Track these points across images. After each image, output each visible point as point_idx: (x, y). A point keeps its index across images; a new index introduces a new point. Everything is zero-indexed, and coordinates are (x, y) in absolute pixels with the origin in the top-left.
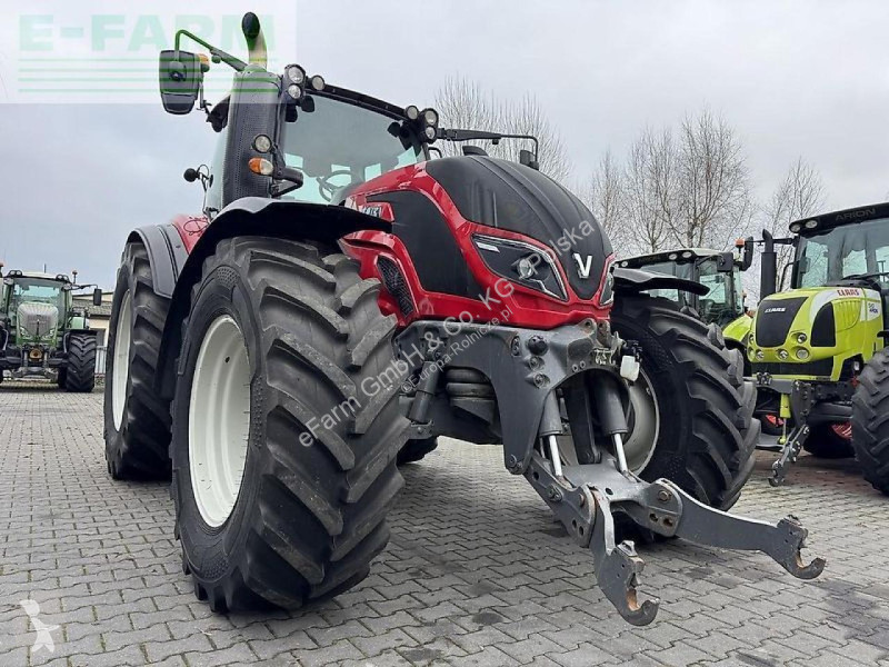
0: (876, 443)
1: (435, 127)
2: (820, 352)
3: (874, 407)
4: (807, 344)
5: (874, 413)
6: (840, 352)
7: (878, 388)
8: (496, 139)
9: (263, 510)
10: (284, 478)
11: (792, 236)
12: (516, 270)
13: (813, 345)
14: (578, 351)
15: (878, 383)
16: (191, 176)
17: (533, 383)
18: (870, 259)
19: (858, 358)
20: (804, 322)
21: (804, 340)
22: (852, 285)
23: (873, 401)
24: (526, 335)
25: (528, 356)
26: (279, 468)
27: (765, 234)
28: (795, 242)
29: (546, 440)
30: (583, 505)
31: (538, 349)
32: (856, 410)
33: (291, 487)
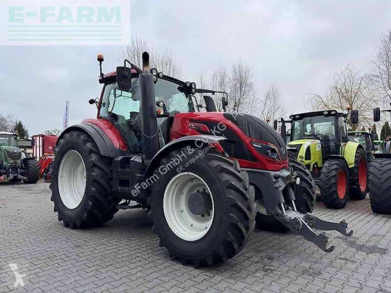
0: (328, 192)
1: (195, 88)
2: (307, 162)
3: (327, 180)
4: (304, 160)
5: (327, 182)
6: (312, 162)
7: (328, 174)
8: (213, 93)
9: (230, 233)
10: (238, 224)
11: (290, 120)
12: (268, 153)
13: (306, 160)
14: (288, 177)
15: (328, 173)
16: (92, 102)
17: (277, 188)
18: (312, 127)
19: (316, 163)
20: (302, 152)
21: (303, 158)
22: (312, 139)
23: (327, 178)
24: (273, 173)
25: (274, 180)
26: (237, 221)
27: (282, 119)
28: (291, 122)
29: (281, 204)
30: (298, 223)
31: (277, 177)
32: (321, 182)
33: (240, 226)
